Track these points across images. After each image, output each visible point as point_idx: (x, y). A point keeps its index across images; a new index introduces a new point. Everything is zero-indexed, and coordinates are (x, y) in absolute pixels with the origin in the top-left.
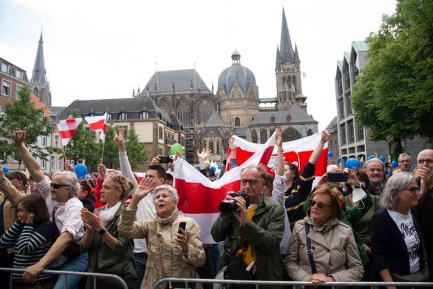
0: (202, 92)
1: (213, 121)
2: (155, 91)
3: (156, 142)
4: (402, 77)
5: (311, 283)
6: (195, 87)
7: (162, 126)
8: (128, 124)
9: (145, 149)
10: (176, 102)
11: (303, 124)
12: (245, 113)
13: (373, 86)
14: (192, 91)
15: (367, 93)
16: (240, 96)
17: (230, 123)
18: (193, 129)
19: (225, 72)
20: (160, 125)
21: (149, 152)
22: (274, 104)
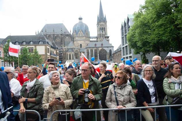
0: (66, 33)
1: (71, 46)
2: (45, 33)
3: (46, 55)
4: (146, 29)
5: (117, 109)
6: (63, 31)
7: (49, 47)
8: (34, 47)
9: (41, 57)
10: (55, 37)
11: (108, 47)
12: (84, 42)
13: (136, 32)
14: (62, 33)
15: (133, 35)
16: (82, 35)
17: (78, 46)
18: (62, 49)
19: (76, 25)
20: (48, 47)
21: (43, 59)
22: (96, 39)
